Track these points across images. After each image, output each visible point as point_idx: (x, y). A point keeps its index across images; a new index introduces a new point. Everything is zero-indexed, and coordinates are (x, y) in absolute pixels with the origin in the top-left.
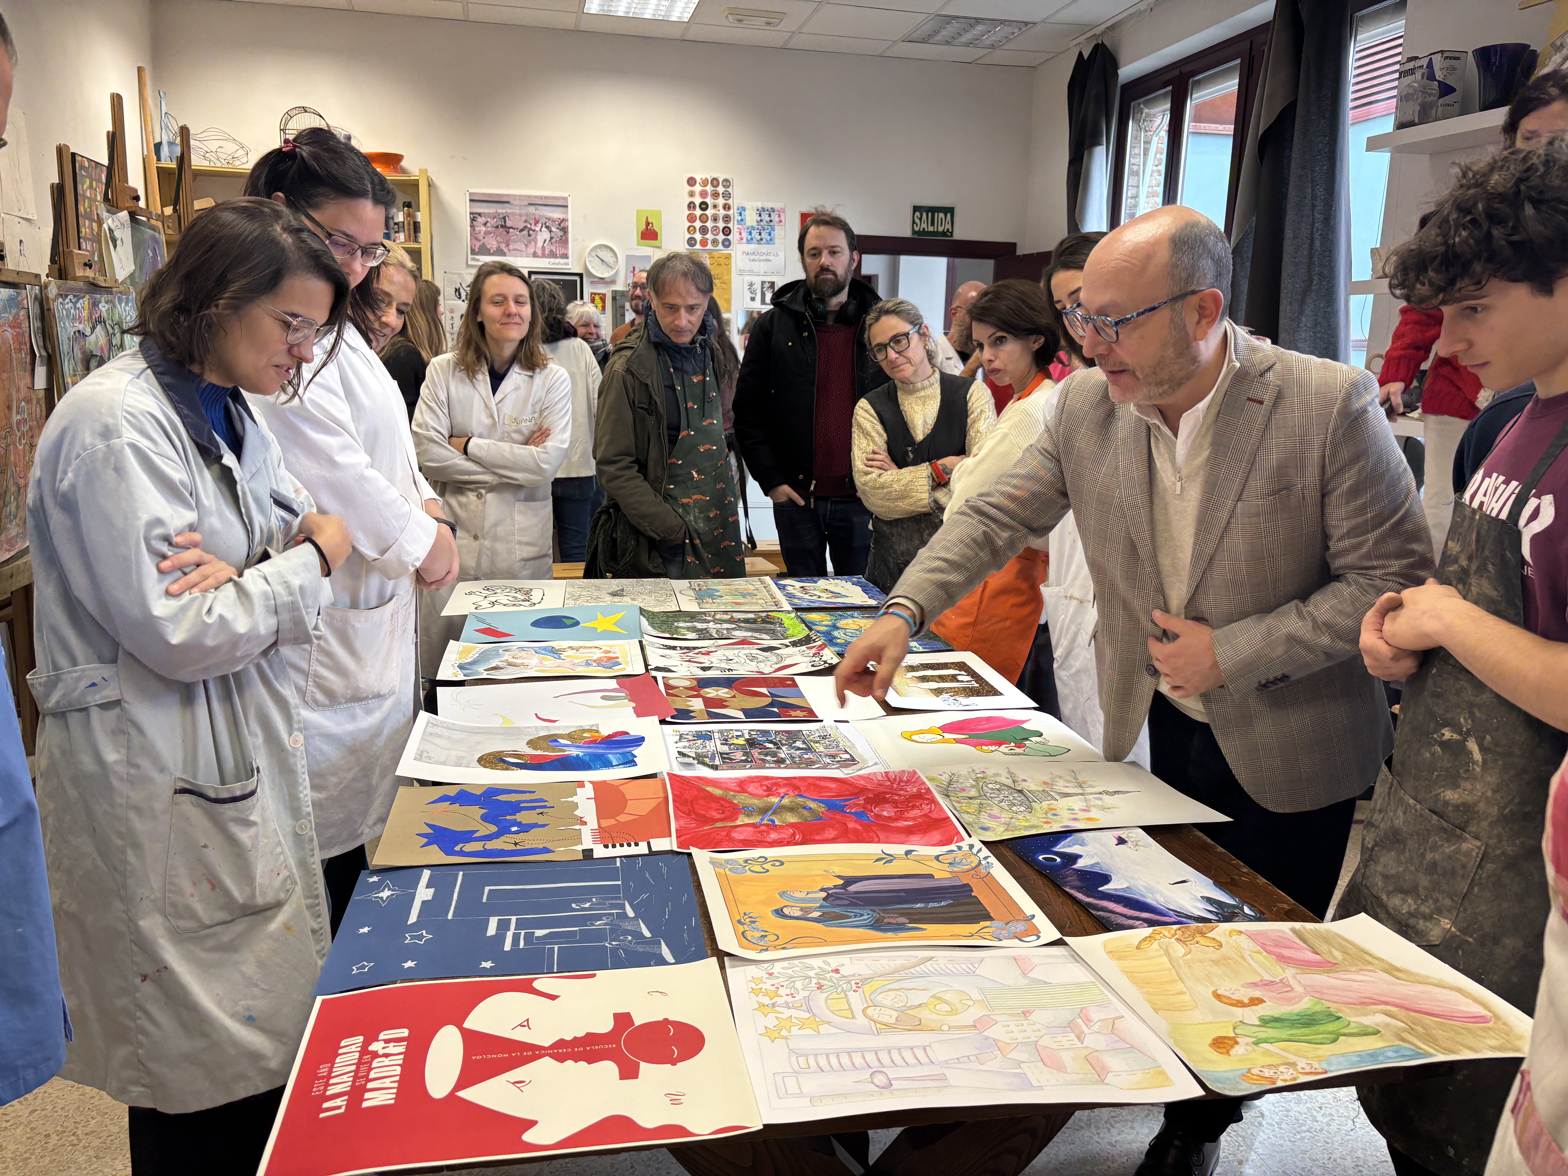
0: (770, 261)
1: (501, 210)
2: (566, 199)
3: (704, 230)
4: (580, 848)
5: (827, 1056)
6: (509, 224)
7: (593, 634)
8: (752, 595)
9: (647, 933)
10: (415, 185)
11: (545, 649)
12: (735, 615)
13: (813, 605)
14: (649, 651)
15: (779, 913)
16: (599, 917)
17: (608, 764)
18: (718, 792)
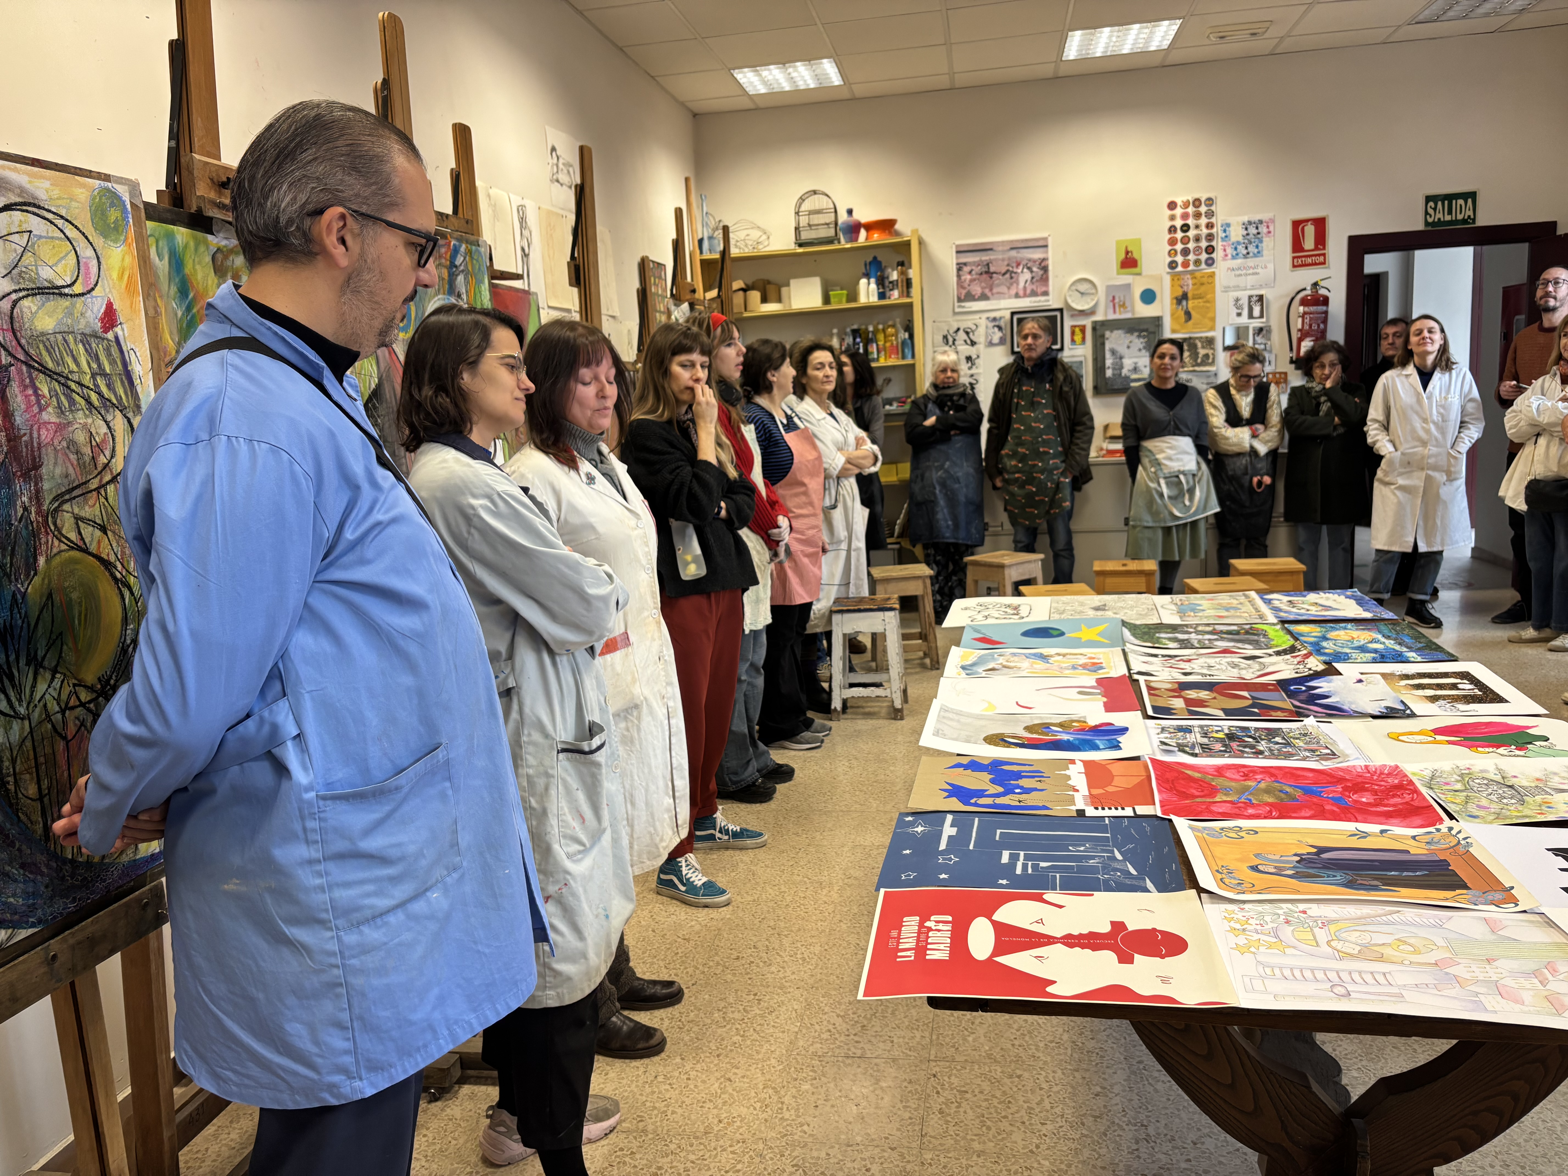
0: (1256, 274)
1: (985, 257)
2: (1046, 239)
3: (1185, 252)
4: (1074, 808)
5: (1292, 969)
6: (992, 269)
7: (1078, 643)
8: (1236, 609)
9: (1133, 871)
10: (908, 244)
11: (1035, 655)
12: (1217, 627)
13: (1301, 618)
14: (1131, 657)
15: (1255, 868)
16: (1093, 858)
17: (1096, 748)
18: (1197, 775)
